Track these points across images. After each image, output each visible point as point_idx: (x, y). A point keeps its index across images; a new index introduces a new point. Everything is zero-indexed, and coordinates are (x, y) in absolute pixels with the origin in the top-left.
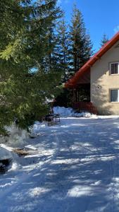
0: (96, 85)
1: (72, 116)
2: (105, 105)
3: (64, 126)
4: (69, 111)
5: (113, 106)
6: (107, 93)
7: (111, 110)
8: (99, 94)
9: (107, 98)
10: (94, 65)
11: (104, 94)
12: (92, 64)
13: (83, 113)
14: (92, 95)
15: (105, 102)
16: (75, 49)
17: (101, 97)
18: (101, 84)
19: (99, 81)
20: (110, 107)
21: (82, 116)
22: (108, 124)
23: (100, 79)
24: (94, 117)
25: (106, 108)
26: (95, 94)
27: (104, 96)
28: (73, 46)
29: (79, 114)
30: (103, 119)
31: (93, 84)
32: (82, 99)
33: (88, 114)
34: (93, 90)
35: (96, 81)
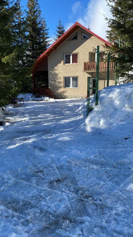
0: (53, 73)
1: (33, 100)
2: (60, 90)
3: (28, 107)
4: (30, 96)
5: (66, 91)
6: (62, 80)
7: (65, 94)
8: (55, 81)
9: (62, 85)
10: (50, 54)
11: (59, 81)
12: (48, 54)
13: (43, 98)
14: (50, 81)
15: (60, 87)
16: (31, 36)
17: (57, 83)
18: (57, 72)
19: (55, 70)
20: (64, 92)
21: (42, 100)
22: (62, 104)
23: (56, 68)
24: (52, 100)
25: (61, 92)
26: (52, 81)
27: (60, 82)
28: (30, 32)
29: (39, 99)
30: (59, 102)
31: (50, 72)
32: (40, 85)
33: (47, 98)
34: (50, 77)
35: (53, 69)
